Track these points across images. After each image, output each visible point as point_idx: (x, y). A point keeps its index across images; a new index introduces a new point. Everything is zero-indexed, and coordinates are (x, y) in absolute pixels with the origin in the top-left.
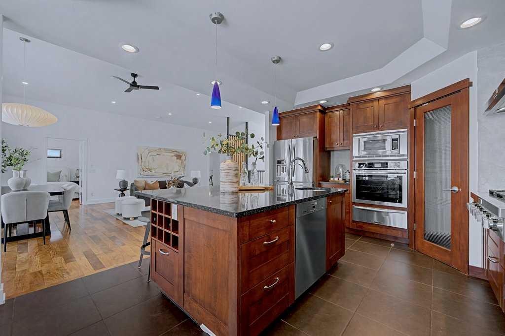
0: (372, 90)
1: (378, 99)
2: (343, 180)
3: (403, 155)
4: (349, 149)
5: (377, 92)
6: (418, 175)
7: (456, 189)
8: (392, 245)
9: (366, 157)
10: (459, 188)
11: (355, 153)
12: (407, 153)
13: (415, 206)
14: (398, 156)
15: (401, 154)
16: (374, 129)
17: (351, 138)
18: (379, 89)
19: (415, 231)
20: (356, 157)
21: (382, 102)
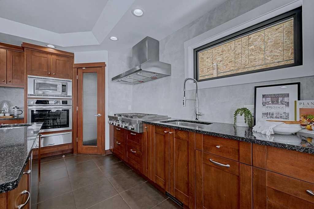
0: (48, 46)
1: (52, 54)
2: (11, 115)
3: (69, 96)
4: (24, 88)
5: (51, 48)
6: (79, 109)
7: (100, 115)
8: (64, 156)
9: (42, 95)
10: (101, 115)
11: (30, 91)
12: (71, 95)
13: (77, 128)
14: (66, 96)
15: (68, 95)
16: (48, 75)
17: (25, 79)
18: (53, 47)
19: (77, 142)
20: (31, 95)
21: (54, 57)
